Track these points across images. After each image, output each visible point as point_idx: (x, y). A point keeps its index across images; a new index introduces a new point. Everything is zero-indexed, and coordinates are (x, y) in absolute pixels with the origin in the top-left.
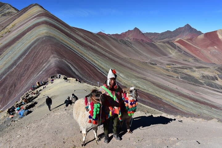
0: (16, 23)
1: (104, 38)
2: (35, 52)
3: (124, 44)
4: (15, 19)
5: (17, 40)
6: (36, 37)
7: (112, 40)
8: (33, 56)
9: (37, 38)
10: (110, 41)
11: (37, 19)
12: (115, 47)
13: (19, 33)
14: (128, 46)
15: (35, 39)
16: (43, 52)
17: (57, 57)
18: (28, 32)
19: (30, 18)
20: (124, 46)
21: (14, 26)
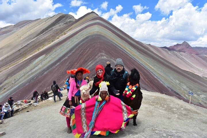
0: (73, 28)
2: (82, 50)
4: (73, 25)
5: (69, 39)
6: (86, 35)
8: (79, 54)
9: (87, 37)
13: (72, 34)
15: (85, 37)
16: (91, 49)
17: (105, 56)
18: (80, 31)
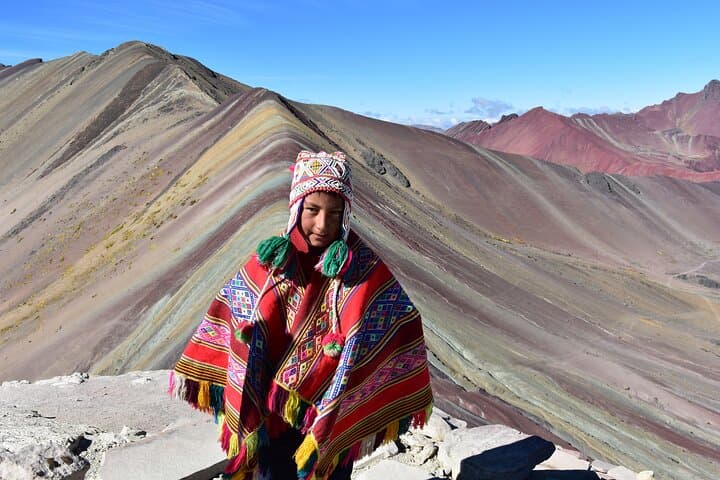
0: (210, 171)
1: (521, 169)
3: (603, 191)
4: (206, 149)
5: (218, 246)
7: (553, 176)
10: (545, 179)
11: (267, 172)
12: (562, 205)
13: (223, 222)
14: (620, 201)
18: (243, 221)
19: (248, 158)
20: (600, 202)
21: (204, 179)
